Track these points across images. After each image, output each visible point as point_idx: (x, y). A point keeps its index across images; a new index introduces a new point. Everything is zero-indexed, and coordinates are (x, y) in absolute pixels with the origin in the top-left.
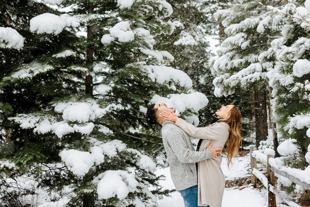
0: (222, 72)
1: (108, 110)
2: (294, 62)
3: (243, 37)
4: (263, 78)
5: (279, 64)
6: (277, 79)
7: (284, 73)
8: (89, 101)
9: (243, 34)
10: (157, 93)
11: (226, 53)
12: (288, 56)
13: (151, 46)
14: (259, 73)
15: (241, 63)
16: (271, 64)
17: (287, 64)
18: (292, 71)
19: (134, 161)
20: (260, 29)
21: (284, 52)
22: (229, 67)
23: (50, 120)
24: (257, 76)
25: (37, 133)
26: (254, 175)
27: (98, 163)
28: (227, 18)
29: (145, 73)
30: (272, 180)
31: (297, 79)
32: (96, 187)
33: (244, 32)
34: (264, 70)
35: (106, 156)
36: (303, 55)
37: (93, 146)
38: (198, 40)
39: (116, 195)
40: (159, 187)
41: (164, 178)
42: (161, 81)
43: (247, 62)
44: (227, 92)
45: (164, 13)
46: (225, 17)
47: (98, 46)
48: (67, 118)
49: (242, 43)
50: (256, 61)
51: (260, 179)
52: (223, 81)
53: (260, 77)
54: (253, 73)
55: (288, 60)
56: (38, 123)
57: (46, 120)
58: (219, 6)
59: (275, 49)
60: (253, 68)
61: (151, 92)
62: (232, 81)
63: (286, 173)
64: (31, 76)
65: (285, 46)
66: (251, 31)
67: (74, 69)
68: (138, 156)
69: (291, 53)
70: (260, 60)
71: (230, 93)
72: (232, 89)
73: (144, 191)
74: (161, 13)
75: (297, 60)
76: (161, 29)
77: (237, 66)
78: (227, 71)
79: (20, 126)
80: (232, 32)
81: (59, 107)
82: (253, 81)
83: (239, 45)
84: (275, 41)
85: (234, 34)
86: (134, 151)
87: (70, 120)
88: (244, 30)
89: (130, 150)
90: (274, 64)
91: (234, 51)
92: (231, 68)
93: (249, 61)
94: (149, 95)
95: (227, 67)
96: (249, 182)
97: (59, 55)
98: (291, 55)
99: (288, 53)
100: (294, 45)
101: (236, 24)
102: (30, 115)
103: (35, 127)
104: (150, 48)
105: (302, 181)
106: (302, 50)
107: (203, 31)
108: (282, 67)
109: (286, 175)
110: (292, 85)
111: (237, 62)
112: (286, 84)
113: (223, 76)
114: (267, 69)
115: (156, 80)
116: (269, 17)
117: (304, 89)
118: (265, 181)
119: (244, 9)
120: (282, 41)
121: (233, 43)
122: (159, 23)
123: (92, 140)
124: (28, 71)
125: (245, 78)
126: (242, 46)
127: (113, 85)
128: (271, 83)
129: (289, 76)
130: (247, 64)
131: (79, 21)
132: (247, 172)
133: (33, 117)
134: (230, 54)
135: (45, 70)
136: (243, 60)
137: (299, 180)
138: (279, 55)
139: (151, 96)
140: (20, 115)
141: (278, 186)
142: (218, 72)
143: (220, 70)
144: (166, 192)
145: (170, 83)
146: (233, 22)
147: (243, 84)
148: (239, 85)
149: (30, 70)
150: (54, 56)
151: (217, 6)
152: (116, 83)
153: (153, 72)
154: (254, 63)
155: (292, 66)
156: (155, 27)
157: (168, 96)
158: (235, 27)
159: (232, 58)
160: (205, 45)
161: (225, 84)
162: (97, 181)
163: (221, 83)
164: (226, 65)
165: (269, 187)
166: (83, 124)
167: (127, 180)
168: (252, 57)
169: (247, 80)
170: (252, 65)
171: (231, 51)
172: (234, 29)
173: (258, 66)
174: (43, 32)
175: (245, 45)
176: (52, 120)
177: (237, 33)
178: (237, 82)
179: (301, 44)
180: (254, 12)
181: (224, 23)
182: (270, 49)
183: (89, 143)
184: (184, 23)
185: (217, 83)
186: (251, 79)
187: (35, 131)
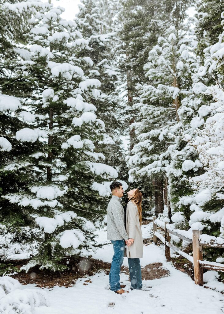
0: (134, 166)
1: (65, 192)
2: (183, 161)
3: (149, 142)
4: (162, 171)
5: (173, 162)
6: (171, 173)
7: (176, 168)
8: (53, 186)
9: (149, 141)
10: (95, 181)
11: (137, 153)
12: (179, 157)
13: (92, 150)
14: (160, 168)
15: (148, 160)
16: (168, 161)
17: (178, 162)
18: (181, 167)
19: (81, 225)
20: (161, 138)
21: (176, 155)
22: (139, 163)
23: (28, 198)
24: (158, 169)
25: (20, 206)
26: (155, 236)
27: (60, 226)
28: (139, 128)
29: (88, 168)
30: (168, 238)
31: (184, 173)
32: (59, 241)
33: (150, 139)
34: (163, 166)
35: (65, 221)
36: (189, 156)
37: (56, 215)
38: (115, 140)
39: (72, 246)
40: (96, 242)
41: (98, 237)
42: (98, 173)
43: (152, 159)
44: (138, 179)
45: (99, 128)
46: (137, 128)
47: (58, 149)
48: (40, 197)
49: (149, 146)
50: (158, 159)
51: (160, 238)
52: (135, 172)
53: (161, 170)
54: (156, 167)
55: (179, 160)
56: (20, 199)
57: (25, 198)
58: (131, 116)
59: (171, 152)
60: (156, 164)
61: (91, 180)
62: (142, 172)
63: (177, 233)
64: (16, 169)
65: (177, 151)
66: (155, 139)
67: (43, 165)
68: (84, 222)
69: (181, 155)
70: (161, 159)
71: (139, 180)
72: (141, 177)
73: (87, 244)
74: (97, 127)
75: (185, 160)
76: (96, 138)
77: (145, 162)
78: (138, 165)
79: (10, 201)
80: (142, 139)
81: (34, 189)
82: (156, 173)
83: (147, 148)
84: (171, 147)
85: (143, 140)
86: (82, 218)
87: (42, 198)
88: (150, 138)
89: (79, 218)
90: (170, 162)
91: (143, 152)
92: (141, 163)
93: (153, 159)
94: (90, 182)
95: (138, 163)
96: (152, 241)
97: (33, 156)
98: (181, 157)
99: (179, 155)
100: (183, 150)
101: (145, 134)
102: (15, 194)
103: (19, 202)
104: (91, 152)
105: (186, 237)
106: (188, 154)
107: (118, 132)
108: (175, 164)
109: (177, 234)
110: (181, 177)
111: (145, 159)
112: (177, 176)
113: (135, 169)
114: (165, 165)
115: (95, 172)
116: (167, 130)
117: (188, 181)
118: (163, 239)
119: (150, 123)
120: (176, 147)
121: (143, 146)
122: (95, 134)
123: (55, 211)
124: (14, 165)
125: (151, 170)
126: (148, 149)
127: (69, 176)
128: (168, 175)
129: (179, 170)
130: (152, 161)
131: (47, 133)
132: (150, 235)
133: (17, 195)
134: (140, 153)
135: (26, 165)
136: (149, 158)
137: (185, 237)
138: (174, 156)
139: (91, 183)
140: (9, 194)
141: (171, 242)
142: (132, 166)
143: (134, 164)
144: (100, 246)
145: (103, 174)
146: (142, 132)
147: (149, 175)
148: (146, 175)
149: (15, 165)
150: (30, 156)
151: (129, 117)
152: (70, 174)
153: (93, 167)
154: (157, 160)
155: (182, 164)
156: (94, 137)
157: (103, 183)
158: (144, 135)
159: (141, 157)
160: (119, 143)
161: (137, 174)
162: (59, 237)
163: (134, 173)
164: (138, 161)
165: (166, 243)
166: (50, 200)
167: (79, 236)
168: (155, 157)
169: (152, 172)
170: (155, 162)
171: (141, 151)
172: (143, 137)
173: (159, 163)
174: (24, 141)
175: (150, 148)
176: (29, 197)
177: (145, 139)
178: (145, 173)
179: (188, 150)
180: (157, 125)
181: (136, 132)
182: (167, 152)
183: (53, 213)
184: (106, 128)
185: (131, 173)
186: (154, 171)
187: (19, 205)
